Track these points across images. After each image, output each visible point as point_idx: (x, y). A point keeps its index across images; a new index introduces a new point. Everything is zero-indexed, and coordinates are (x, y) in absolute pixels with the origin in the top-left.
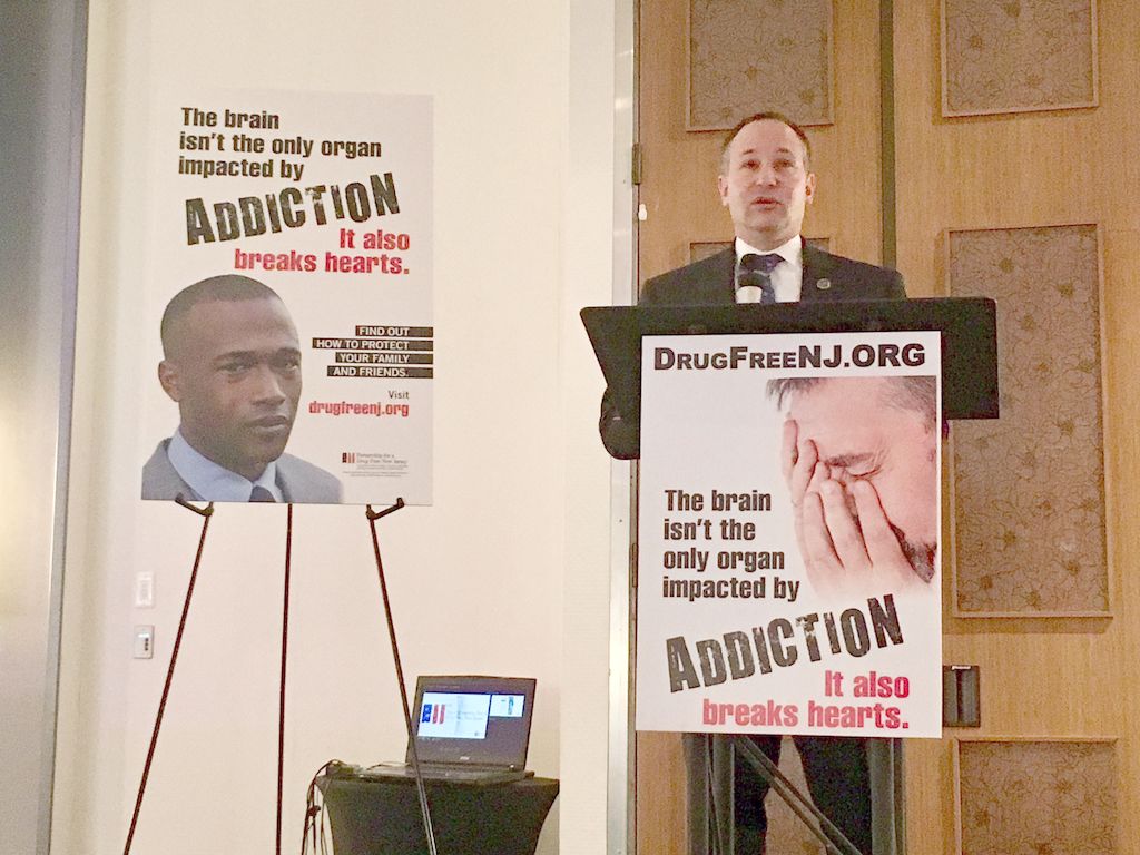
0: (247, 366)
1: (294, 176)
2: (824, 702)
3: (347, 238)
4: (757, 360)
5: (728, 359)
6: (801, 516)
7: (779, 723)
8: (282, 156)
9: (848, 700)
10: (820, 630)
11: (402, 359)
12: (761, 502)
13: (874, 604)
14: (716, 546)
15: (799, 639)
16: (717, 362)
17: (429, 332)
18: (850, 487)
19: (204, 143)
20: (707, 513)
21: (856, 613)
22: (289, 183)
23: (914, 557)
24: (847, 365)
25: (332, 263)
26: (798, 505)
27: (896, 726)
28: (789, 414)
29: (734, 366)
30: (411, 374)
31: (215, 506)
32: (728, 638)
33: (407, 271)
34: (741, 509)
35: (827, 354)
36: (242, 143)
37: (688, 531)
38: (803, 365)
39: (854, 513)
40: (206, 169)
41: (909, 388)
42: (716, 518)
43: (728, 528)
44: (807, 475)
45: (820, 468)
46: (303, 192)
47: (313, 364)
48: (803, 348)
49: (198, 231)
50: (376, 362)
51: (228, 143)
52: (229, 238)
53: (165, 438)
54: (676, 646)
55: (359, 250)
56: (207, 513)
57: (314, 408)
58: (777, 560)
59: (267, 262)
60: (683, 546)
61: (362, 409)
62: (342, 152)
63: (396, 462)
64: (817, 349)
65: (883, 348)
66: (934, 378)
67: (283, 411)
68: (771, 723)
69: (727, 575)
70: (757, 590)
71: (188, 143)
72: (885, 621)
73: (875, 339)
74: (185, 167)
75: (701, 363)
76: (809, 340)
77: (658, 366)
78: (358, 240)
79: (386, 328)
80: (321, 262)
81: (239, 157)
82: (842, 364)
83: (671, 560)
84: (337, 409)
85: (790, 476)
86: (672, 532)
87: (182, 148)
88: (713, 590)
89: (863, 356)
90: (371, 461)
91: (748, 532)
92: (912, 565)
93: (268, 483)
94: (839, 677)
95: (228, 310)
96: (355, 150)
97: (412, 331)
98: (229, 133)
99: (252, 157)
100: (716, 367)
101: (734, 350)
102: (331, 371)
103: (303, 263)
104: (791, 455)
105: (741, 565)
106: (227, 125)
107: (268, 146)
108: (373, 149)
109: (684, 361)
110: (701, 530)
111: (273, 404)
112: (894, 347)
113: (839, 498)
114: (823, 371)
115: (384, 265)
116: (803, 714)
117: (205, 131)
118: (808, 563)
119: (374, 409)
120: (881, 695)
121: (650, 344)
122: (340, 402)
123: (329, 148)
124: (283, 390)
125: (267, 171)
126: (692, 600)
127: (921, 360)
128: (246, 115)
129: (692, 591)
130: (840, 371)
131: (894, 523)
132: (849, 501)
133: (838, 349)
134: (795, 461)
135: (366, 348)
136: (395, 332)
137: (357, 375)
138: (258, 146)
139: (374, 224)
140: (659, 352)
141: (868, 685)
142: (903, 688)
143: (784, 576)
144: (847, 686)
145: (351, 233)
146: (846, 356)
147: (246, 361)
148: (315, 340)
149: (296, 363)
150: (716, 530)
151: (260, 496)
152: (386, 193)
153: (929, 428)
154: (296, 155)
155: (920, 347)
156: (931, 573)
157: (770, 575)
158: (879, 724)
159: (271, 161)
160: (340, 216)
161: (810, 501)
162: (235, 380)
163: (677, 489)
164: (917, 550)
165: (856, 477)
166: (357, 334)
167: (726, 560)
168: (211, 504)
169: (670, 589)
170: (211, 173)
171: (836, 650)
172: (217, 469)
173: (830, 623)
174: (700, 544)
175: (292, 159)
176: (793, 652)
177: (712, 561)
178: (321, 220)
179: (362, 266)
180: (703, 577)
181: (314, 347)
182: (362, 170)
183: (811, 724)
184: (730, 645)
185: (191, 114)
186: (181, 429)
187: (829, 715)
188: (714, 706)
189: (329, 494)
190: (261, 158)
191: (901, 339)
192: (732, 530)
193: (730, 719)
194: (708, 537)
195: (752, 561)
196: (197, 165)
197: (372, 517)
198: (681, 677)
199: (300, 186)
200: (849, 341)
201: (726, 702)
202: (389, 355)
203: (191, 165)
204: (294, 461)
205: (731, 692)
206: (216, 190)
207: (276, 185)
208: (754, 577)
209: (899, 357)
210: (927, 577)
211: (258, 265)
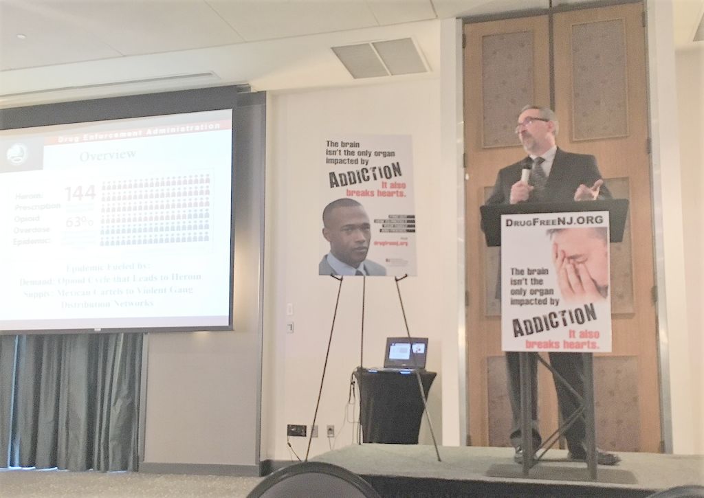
0: (352, 229)
1: (365, 163)
2: (569, 340)
3: (384, 185)
4: (542, 223)
5: (532, 222)
7: (553, 347)
8: (361, 157)
9: (577, 339)
10: (567, 316)
11: (405, 226)
15: (559, 319)
16: (528, 223)
17: (413, 217)
18: (577, 266)
21: (580, 310)
22: (364, 166)
23: (600, 290)
27: (595, 348)
28: (554, 241)
31: (344, 277)
32: (534, 319)
34: (538, 274)
35: (568, 220)
36: (347, 153)
37: (519, 282)
39: (578, 275)
40: (335, 162)
41: (597, 231)
42: (529, 277)
43: (533, 281)
44: (561, 262)
45: (566, 260)
46: (369, 169)
47: (375, 229)
48: (559, 219)
49: (334, 183)
50: (396, 227)
51: (342, 153)
52: (344, 185)
53: (325, 254)
54: (516, 322)
55: (388, 189)
56: (341, 280)
57: (376, 243)
58: (550, 292)
59: (358, 193)
60: (517, 287)
61: (392, 244)
62: (382, 155)
64: (564, 219)
65: (588, 218)
66: (606, 228)
67: (365, 245)
68: (550, 348)
70: (545, 302)
71: (328, 152)
72: (591, 313)
73: (585, 214)
74: (328, 161)
75: (523, 223)
76: (561, 215)
78: (388, 186)
79: (399, 216)
80: (376, 193)
81: (346, 157)
83: (513, 292)
84: (383, 244)
85: (555, 262)
86: (514, 282)
87: (327, 154)
89: (581, 220)
90: (396, 261)
91: (540, 282)
92: (600, 293)
93: (361, 269)
94: (574, 332)
95: (345, 210)
96: (385, 154)
98: (343, 149)
99: (351, 157)
101: (534, 220)
102: (381, 230)
103: (370, 194)
104: (555, 256)
106: (342, 146)
107: (356, 153)
108: (392, 154)
111: (361, 242)
113: (573, 270)
116: (561, 345)
118: (562, 292)
119: (396, 244)
120: (590, 337)
121: (504, 218)
122: (384, 241)
124: (365, 238)
126: (521, 306)
127: (602, 221)
129: (521, 303)
131: (594, 278)
132: (576, 271)
133: (571, 219)
134: (557, 257)
135: (393, 222)
136: (402, 217)
137: (390, 232)
139: (394, 179)
141: (583, 335)
142: (597, 335)
143: (554, 297)
144: (577, 335)
145: (386, 183)
147: (352, 227)
148: (375, 220)
149: (369, 228)
150: (529, 282)
151: (359, 274)
152: (397, 169)
154: (366, 156)
155: (601, 217)
156: (607, 295)
157: (548, 297)
158: (589, 347)
159: (357, 159)
160: (382, 177)
162: (349, 234)
164: (601, 288)
165: (579, 263)
166: (389, 218)
167: (533, 292)
169: (513, 302)
170: (337, 163)
171: (573, 322)
172: (343, 265)
173: (570, 313)
174: (523, 286)
178: (375, 179)
179: (390, 194)
180: (525, 298)
181: (375, 222)
182: (389, 161)
183: (565, 348)
184: (535, 321)
185: (330, 143)
186: (331, 251)
187: (571, 345)
188: (530, 342)
189: (381, 272)
190: (354, 158)
191: (594, 214)
192: (535, 281)
193: (536, 347)
195: (542, 292)
196: (332, 160)
197: (397, 280)
198: (518, 332)
199: (368, 167)
200: (575, 215)
201: (534, 341)
202: (401, 225)
203: (330, 160)
204: (370, 262)
205: (536, 337)
206: (339, 169)
207: (359, 167)
208: (543, 298)
209: (594, 220)
210: (605, 296)
211: (355, 195)
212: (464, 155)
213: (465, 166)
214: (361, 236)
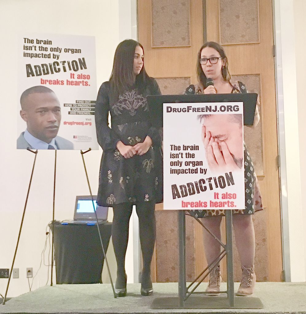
0: (45, 111)
2: (214, 201)
3: (72, 76)
4: (194, 110)
5: (187, 109)
6: (207, 151)
8: (53, 52)
9: (220, 200)
10: (213, 182)
13: (226, 174)
14: (184, 160)
15: (207, 184)
16: (183, 110)
18: (220, 144)
19: (31, 48)
20: (182, 151)
22: (55, 60)
23: (237, 162)
25: (69, 83)
26: (206, 149)
28: (203, 124)
30: (91, 114)
32: (188, 184)
35: (213, 108)
36: (41, 49)
37: (177, 156)
38: (207, 111)
39: (221, 150)
40: (31, 56)
41: (235, 117)
43: (187, 155)
44: (209, 140)
45: (212, 139)
47: (64, 111)
48: (207, 107)
49: (30, 73)
51: (37, 48)
52: (39, 75)
53: (23, 132)
54: (174, 187)
55: (76, 79)
56: (36, 153)
57: (65, 123)
58: (201, 163)
59: (50, 82)
60: (175, 160)
61: (78, 123)
62: (70, 52)
64: (211, 107)
65: (228, 106)
66: (242, 114)
67: (56, 124)
68: (200, 207)
69: (187, 167)
71: (26, 48)
72: (230, 179)
73: (226, 104)
74: (25, 55)
75: (179, 110)
78: (76, 76)
79: (84, 101)
80: (65, 82)
81: (41, 52)
82: (217, 111)
83: (172, 164)
84: (71, 123)
85: (204, 141)
86: (172, 156)
87: (24, 49)
88: (184, 172)
89: (223, 109)
90: (82, 138)
91: (193, 156)
92: (237, 164)
93: (53, 144)
94: (218, 194)
95: (39, 96)
96: (73, 51)
97: (92, 102)
99: (44, 52)
101: (188, 107)
102: (69, 113)
105: (191, 165)
106: (37, 43)
107: (49, 49)
108: (78, 51)
109: (175, 110)
110: (180, 156)
111: (53, 122)
113: (217, 147)
116: (208, 204)
118: (209, 164)
119: (82, 124)
120: (229, 198)
121: (165, 105)
122: (72, 121)
123: (66, 50)
127: (238, 110)
129: (178, 172)
131: (231, 153)
132: (219, 147)
133: (216, 107)
134: (205, 137)
137: (77, 114)
138: (46, 49)
139: (80, 72)
141: (224, 196)
142: (234, 196)
143: (203, 167)
144: (220, 196)
145: (74, 74)
146: (218, 109)
147: (45, 110)
148: (64, 104)
149: (59, 111)
150: (184, 156)
151: (50, 148)
152: (83, 64)
156: (242, 166)
157: (199, 167)
158: (228, 206)
159: (50, 54)
160: (70, 69)
161: (209, 147)
162: (42, 115)
164: (238, 160)
165: (222, 141)
166: (76, 103)
167: (187, 164)
168: (37, 150)
169: (172, 171)
171: (217, 187)
172: (38, 140)
173: (215, 180)
174: (180, 159)
175: (56, 53)
178: (65, 71)
179: (77, 84)
180: (181, 168)
181: (64, 106)
182: (76, 57)
184: (188, 186)
185: (26, 40)
186: (27, 129)
187: (215, 204)
188: (185, 203)
189: (70, 147)
190: (47, 53)
191: (233, 104)
192: (189, 155)
193: (189, 206)
195: (194, 164)
196: (29, 54)
197: (82, 153)
198: (176, 195)
199: (59, 61)
200: (219, 105)
201: (188, 201)
202: (86, 108)
203: (27, 54)
205: (189, 199)
206: (34, 62)
207: (52, 61)
208: (195, 168)
209: (232, 109)
210: (241, 167)
211: (48, 83)
214: (53, 117)
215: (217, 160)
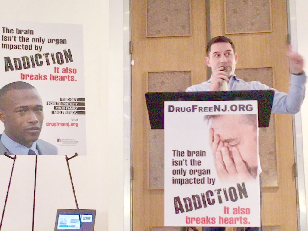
0: (25, 111)
1: (39, 49)
2: (224, 216)
3: (56, 70)
4: (200, 109)
5: (192, 109)
6: (215, 158)
7: (210, 223)
8: (35, 43)
9: (231, 215)
10: (222, 194)
11: (76, 109)
12: (202, 154)
13: (238, 185)
14: (188, 168)
15: (215, 197)
16: (188, 110)
17: (84, 100)
18: (230, 149)
19: (10, 39)
20: (186, 157)
21: (233, 188)
22: (37, 52)
23: (251, 170)
24: (229, 111)
25: (52, 78)
26: (214, 154)
27: (247, 223)
28: (211, 126)
29: (193, 111)
30: (78, 113)
32: (193, 197)
33: (76, 81)
34: (197, 156)
35: (222, 107)
36: (22, 39)
37: (180, 163)
38: (215, 111)
39: (232, 157)
40: (11, 47)
41: (248, 118)
42: (189, 159)
43: (193, 162)
44: (217, 145)
45: (221, 143)
46: (42, 55)
47: (47, 110)
48: (215, 106)
49: (8, 67)
50: (67, 109)
51: (17, 39)
52: (19, 69)
54: (177, 199)
55: (60, 74)
56: (14, 159)
57: (48, 124)
58: (208, 172)
59: (31, 77)
61: (63, 125)
62: (54, 42)
63: (75, 141)
64: (219, 106)
65: (240, 106)
66: (255, 115)
67: (38, 125)
68: (207, 223)
69: (193, 177)
70: (202, 181)
72: (243, 191)
73: (237, 103)
74: (3, 46)
75: (183, 110)
76: (217, 103)
77: (170, 111)
78: (60, 70)
79: (70, 99)
80: (48, 77)
81: (21, 43)
82: (227, 110)
83: (175, 172)
84: (55, 125)
85: (212, 145)
86: (175, 163)
87: (2, 40)
88: (188, 181)
89: (234, 108)
90: (67, 141)
91: (199, 163)
92: (250, 173)
93: (33, 148)
94: (228, 209)
95: (18, 93)
96: (58, 42)
97: (79, 100)
98: (18, 36)
99: (25, 43)
100: (188, 111)
101: (193, 106)
102: (53, 112)
103: (43, 78)
104: (211, 139)
105: (197, 173)
106: (17, 33)
107: (30, 40)
108: (64, 42)
109: (178, 109)
110: (184, 163)
111: (34, 123)
112: (243, 106)
113: (227, 152)
114: (221, 113)
115: (69, 78)
116: (217, 220)
117: (9, 35)
118: (218, 172)
119: (67, 125)
120: (242, 214)
121: (167, 104)
122: (56, 122)
123: (50, 41)
124: (37, 119)
125: (30, 48)
126: (181, 185)
127: (252, 109)
128: (23, 30)
129: (181, 182)
130: (226, 113)
131: (245, 160)
132: (230, 153)
133: (226, 106)
134: (213, 140)
135: (64, 105)
136: (73, 100)
137: (61, 114)
138: (27, 40)
139: (65, 65)
140: (170, 107)
141: (236, 211)
142: (248, 211)
143: (210, 177)
144: (231, 211)
145: (58, 68)
146: (229, 108)
147: (26, 109)
148: (47, 103)
149: (42, 110)
150: (189, 163)
151: (31, 153)
152: (68, 56)
153: (255, 130)
154: (40, 43)
155: (251, 105)
156: (256, 175)
157: (206, 176)
158: (241, 223)
159: (31, 45)
160: (54, 62)
161: (218, 153)
162: (22, 115)
163: (176, 149)
164: (252, 169)
165: (233, 146)
166: (61, 100)
167: (192, 172)
168: (16, 155)
169: (175, 181)
170: (12, 48)
171: (227, 199)
172: (16, 144)
173: (225, 192)
174: (184, 167)
175: (38, 44)
176: (214, 201)
177: (188, 173)
178: (48, 63)
179: (62, 78)
180: (185, 178)
181: (47, 104)
182: (61, 48)
183: (220, 223)
184: (194, 199)
185: (5, 29)
186: (5, 131)
187: (225, 220)
188: (189, 218)
189: (53, 151)
190: (28, 44)
191: (245, 103)
192: (194, 162)
193: (194, 222)
194: (186, 165)
195: (200, 172)
196: (7, 46)
197: (67, 159)
198: (179, 209)
199: (41, 53)
200: (229, 103)
201: (193, 217)
202: (71, 107)
203: (5, 46)
205: (195, 213)
206: (14, 54)
207: (33, 53)
208: (201, 177)
209: (245, 108)
210: (255, 177)
211: (28, 78)
212: (130, 43)
213: (131, 53)
214: (34, 117)
215: (227, 168)
